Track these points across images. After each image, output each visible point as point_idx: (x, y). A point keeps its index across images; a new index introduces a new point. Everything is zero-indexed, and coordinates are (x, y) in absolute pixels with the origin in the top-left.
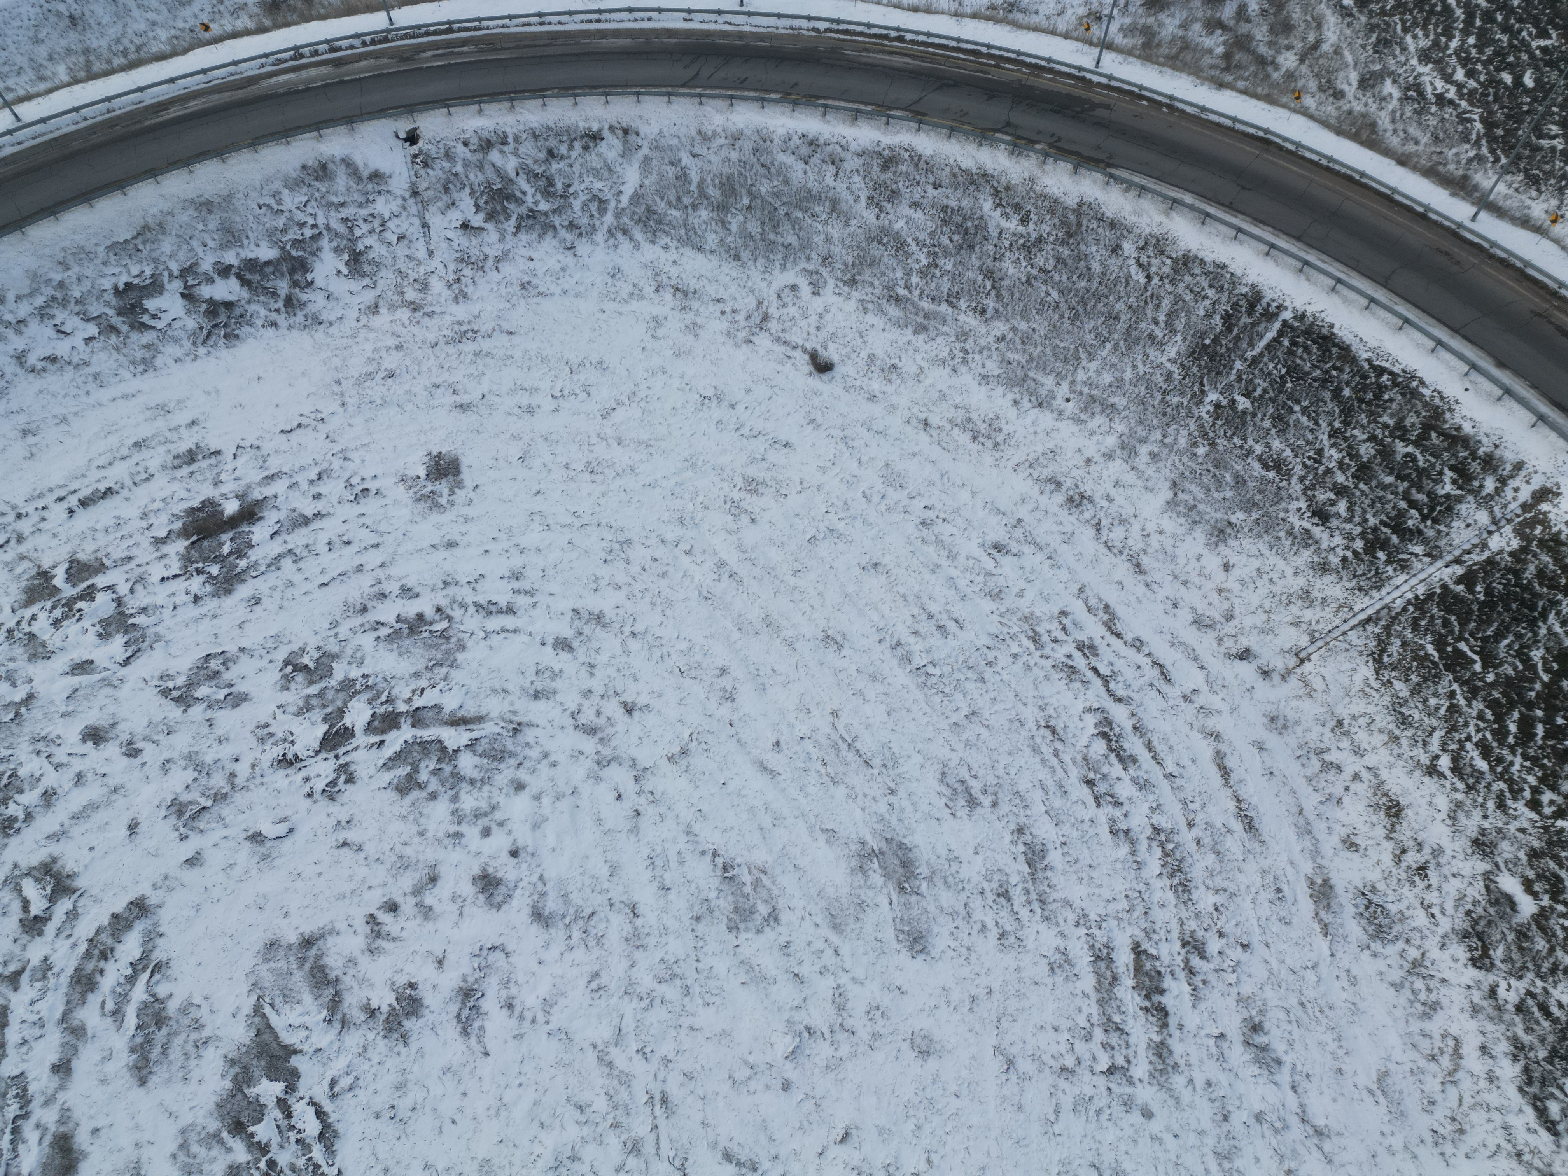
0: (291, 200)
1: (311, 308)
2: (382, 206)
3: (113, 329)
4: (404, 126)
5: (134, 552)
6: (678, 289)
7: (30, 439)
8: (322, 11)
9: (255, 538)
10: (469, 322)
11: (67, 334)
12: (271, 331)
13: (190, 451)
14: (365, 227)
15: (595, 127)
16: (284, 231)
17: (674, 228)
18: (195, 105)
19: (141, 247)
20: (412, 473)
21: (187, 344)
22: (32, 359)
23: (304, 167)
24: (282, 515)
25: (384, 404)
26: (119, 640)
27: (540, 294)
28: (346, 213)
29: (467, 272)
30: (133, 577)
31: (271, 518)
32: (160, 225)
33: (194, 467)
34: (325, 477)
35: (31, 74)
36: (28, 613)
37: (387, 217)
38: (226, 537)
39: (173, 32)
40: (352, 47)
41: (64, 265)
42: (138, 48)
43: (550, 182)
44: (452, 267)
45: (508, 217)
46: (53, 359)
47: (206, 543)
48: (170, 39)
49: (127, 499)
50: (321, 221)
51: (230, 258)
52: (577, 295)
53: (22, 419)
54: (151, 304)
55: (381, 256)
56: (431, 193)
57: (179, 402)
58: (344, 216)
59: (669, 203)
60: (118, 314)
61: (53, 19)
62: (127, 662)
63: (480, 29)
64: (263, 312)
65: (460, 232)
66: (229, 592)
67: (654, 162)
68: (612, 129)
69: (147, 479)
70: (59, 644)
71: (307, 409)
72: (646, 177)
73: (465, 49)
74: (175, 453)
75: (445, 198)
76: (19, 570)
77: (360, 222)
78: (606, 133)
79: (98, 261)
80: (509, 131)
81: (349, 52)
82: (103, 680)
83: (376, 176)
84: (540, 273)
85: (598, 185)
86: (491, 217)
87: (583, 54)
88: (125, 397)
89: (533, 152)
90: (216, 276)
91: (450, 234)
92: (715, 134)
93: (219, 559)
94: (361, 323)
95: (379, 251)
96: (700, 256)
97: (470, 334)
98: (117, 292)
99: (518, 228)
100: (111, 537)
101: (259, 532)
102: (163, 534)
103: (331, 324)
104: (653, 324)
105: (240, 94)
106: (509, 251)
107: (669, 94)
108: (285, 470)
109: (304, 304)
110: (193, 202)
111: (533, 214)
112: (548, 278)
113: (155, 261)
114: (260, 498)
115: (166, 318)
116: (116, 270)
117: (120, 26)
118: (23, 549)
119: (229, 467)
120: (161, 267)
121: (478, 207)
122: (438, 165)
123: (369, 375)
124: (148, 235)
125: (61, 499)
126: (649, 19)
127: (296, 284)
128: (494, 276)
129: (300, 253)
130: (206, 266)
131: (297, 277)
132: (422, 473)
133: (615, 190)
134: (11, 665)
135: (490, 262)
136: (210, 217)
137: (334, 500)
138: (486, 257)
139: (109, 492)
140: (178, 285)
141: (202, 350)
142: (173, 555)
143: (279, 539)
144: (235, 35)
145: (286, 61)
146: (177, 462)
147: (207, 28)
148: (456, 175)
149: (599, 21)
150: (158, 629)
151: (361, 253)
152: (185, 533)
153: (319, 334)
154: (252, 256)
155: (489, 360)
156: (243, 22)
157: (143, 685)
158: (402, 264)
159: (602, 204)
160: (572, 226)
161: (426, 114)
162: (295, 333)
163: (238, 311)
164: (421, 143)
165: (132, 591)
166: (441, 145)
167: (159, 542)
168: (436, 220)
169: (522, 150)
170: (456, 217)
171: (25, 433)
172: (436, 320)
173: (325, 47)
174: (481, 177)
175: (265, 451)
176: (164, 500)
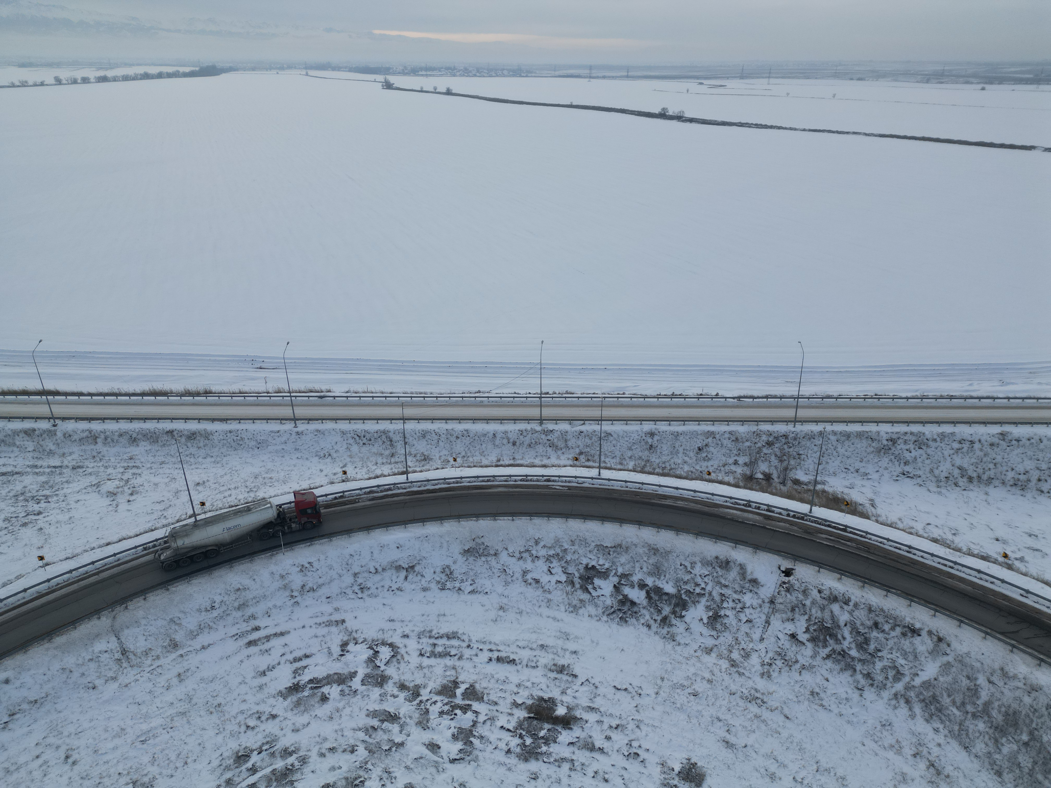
0: (699, 570)
1: (674, 630)
2: (748, 599)
3: (572, 583)
4: (786, 564)
5: (501, 702)
6: (933, 765)
7: (501, 613)
8: (774, 491)
9: (561, 738)
10: (763, 694)
11: (551, 573)
12: (645, 629)
13: (563, 666)
14: (731, 604)
15: (918, 626)
16: (686, 583)
17: (950, 721)
18: (680, 504)
19: (611, 553)
20: (671, 764)
21: (600, 611)
22: (529, 576)
23: (717, 558)
24: (583, 735)
25: (681, 709)
26: (459, 745)
27: (822, 705)
28: (724, 591)
29: (779, 663)
30: (491, 714)
31: (576, 732)
32: (627, 548)
33: (559, 676)
34: (620, 729)
35: (618, 460)
36: (435, 698)
37: (747, 605)
38: (547, 726)
39: (692, 469)
40: (780, 514)
41: (573, 543)
42: (671, 469)
43: (867, 641)
44: (771, 654)
45: (825, 646)
46: (537, 581)
47: (535, 722)
48: (688, 471)
49: (518, 671)
50: (709, 588)
51: (650, 581)
52: (849, 722)
53: (505, 600)
54: (597, 581)
55: (731, 625)
56: (782, 607)
57: (576, 637)
58: (723, 592)
59: (954, 702)
60: (579, 578)
61: (643, 443)
62: (453, 761)
63: (865, 537)
64: (648, 617)
65: (787, 637)
66: (526, 760)
67: (954, 669)
68: (930, 633)
69: (534, 667)
70: (434, 726)
71: (636, 683)
72: (943, 676)
73: (849, 543)
74: (555, 662)
75: (790, 614)
76: (448, 673)
77: (730, 601)
78: (924, 633)
79: (588, 549)
80: (853, 598)
81: (777, 515)
82: (436, 762)
83: (754, 582)
84: (829, 692)
85: (902, 661)
86: (813, 640)
87: (931, 581)
88: (554, 619)
89: (864, 619)
90: (636, 586)
91: (781, 635)
92: (1015, 677)
93: (535, 737)
94: (696, 654)
95: (731, 620)
96: (964, 753)
97: (759, 701)
98: (586, 568)
99: (828, 657)
100: (497, 686)
101: (565, 736)
102: (520, 702)
103: (679, 644)
104: (899, 778)
105: (706, 509)
106: (814, 666)
107: (987, 633)
108: (602, 709)
109: (671, 625)
110: (650, 545)
111: (843, 654)
112: (833, 699)
113: (613, 563)
114: (579, 716)
115: (600, 592)
116: (593, 557)
117: (670, 457)
118: (458, 663)
119: (575, 688)
120: (614, 567)
121: (807, 630)
122: (795, 594)
123: (683, 687)
124: (619, 549)
125: (491, 650)
126: (992, 583)
127: (674, 612)
128: (796, 676)
129: (687, 598)
130: (635, 579)
131: (677, 609)
132: (677, 768)
133: (913, 671)
134: (408, 720)
135: (798, 666)
136: (653, 557)
137: (616, 747)
138: (797, 661)
139: (513, 661)
140: (615, 580)
141: (605, 618)
142: (516, 717)
143: (571, 748)
144: (721, 482)
145: (740, 505)
146: (553, 668)
147: (709, 474)
148: (804, 605)
149: (952, 568)
150: (480, 754)
151: (720, 616)
152: (530, 709)
153: (669, 646)
154: (661, 586)
155: (763, 726)
156: (730, 479)
157: (450, 781)
158: (740, 635)
159: (899, 675)
160: (868, 676)
161: (804, 565)
162: (657, 638)
163: (635, 609)
164: (791, 578)
165: (484, 722)
166: (803, 585)
167: (515, 705)
168: (776, 623)
169: (856, 613)
170: (790, 628)
171: (501, 608)
172: (742, 680)
173: (766, 507)
174: (819, 614)
175: (599, 691)
176: (533, 683)
